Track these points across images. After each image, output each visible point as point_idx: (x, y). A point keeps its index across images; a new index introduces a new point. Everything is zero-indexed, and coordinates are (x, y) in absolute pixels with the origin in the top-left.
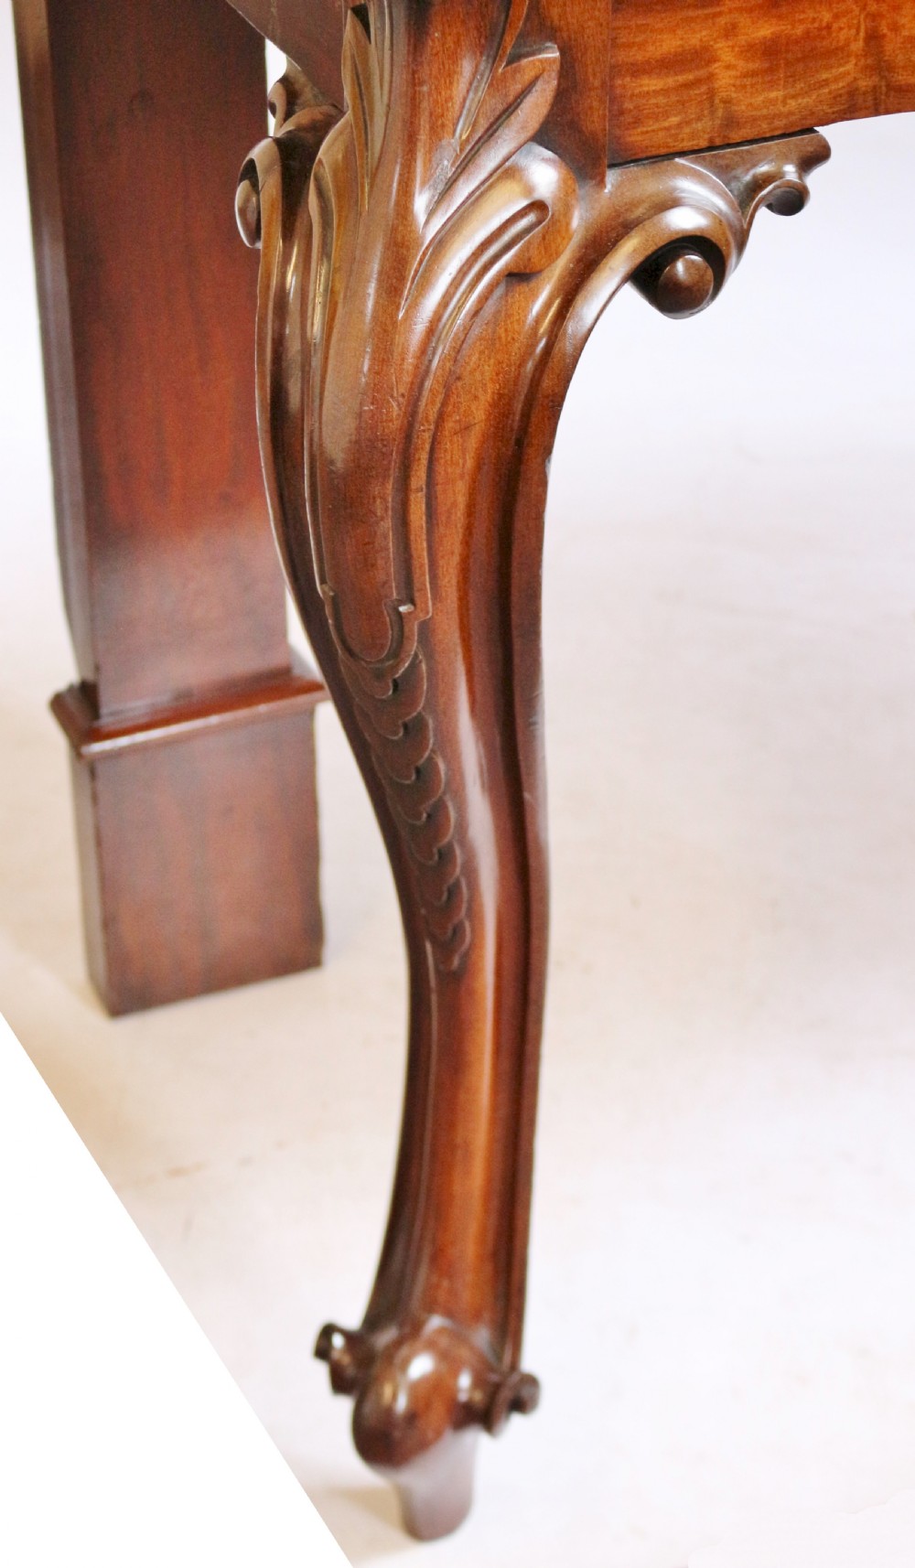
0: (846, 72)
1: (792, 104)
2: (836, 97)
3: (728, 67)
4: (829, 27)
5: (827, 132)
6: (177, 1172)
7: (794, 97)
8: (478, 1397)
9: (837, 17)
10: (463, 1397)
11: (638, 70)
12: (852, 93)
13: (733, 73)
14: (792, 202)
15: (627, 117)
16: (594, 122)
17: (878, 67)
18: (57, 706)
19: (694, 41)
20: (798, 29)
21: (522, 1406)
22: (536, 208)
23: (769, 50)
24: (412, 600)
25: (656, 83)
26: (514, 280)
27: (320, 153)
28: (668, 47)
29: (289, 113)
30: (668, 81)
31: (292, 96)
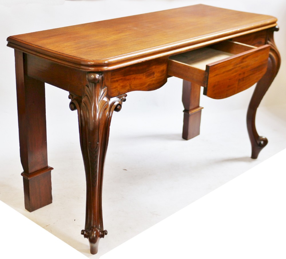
0: (128, 88)
2: (127, 90)
3: (119, 88)
5: (127, 94)
6: (47, 226)
7: (124, 90)
8: (102, 234)
9: (127, 83)
10: (100, 234)
11: (112, 89)
14: (125, 100)
15: (112, 93)
16: (109, 94)
17: (130, 87)
18: (22, 174)
19: (116, 86)
20: (124, 84)
21: (106, 234)
22: (107, 102)
23: (122, 86)
24: (98, 142)
25: (113, 90)
26: (106, 109)
27: (83, 100)
28: (114, 87)
29: (73, 98)
30: (114, 90)
31: (72, 96)
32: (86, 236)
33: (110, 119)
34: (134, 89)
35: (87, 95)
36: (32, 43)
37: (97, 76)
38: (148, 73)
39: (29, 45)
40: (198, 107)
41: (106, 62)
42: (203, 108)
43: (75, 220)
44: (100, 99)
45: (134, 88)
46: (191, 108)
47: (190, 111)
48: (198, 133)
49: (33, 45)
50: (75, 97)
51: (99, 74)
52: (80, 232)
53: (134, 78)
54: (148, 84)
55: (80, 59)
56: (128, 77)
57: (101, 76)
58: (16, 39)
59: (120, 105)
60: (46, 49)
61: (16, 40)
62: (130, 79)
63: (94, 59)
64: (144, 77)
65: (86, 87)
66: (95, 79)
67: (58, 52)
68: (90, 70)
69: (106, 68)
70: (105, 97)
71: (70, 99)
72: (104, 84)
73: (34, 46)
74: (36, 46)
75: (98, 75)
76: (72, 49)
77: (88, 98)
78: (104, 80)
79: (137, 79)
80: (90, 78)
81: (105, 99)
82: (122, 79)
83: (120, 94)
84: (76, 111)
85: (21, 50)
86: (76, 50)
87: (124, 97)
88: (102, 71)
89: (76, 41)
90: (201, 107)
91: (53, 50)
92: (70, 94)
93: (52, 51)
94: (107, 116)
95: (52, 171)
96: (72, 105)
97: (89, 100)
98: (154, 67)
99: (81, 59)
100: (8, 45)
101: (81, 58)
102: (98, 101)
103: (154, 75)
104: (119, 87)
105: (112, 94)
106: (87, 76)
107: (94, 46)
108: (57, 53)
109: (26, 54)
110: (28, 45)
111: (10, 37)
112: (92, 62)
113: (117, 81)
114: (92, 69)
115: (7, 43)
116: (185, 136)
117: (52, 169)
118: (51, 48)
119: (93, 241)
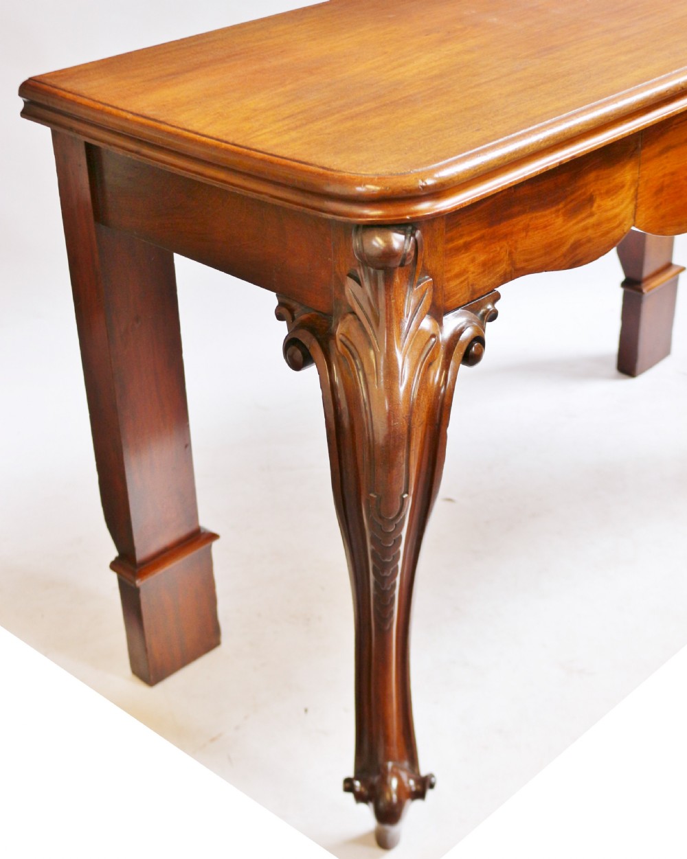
0: (503, 267)
1: (490, 281)
2: (501, 276)
3: (473, 273)
4: (499, 253)
5: (499, 289)
6: (213, 740)
7: (490, 279)
8: (419, 787)
9: (501, 248)
10: (414, 789)
11: (449, 280)
12: (505, 274)
13: (474, 275)
14: (493, 316)
15: (447, 297)
16: (440, 302)
17: (513, 263)
18: (114, 566)
19: (464, 266)
20: (492, 254)
21: (432, 786)
22: (433, 336)
23: (484, 264)
24: (407, 492)
25: (453, 284)
26: (430, 364)
27: (340, 330)
28: (457, 270)
29: (293, 319)
30: (458, 281)
31: (291, 311)
32: (360, 798)
33: (446, 400)
34: (523, 269)
35: (353, 313)
36: (121, 104)
37: (398, 240)
38: (572, 200)
39: (109, 114)
40: (669, 266)
41: (430, 182)
42: (683, 269)
43: (306, 710)
44: (409, 326)
45: (523, 265)
46: (647, 272)
47: (643, 285)
48: (666, 352)
49: (124, 114)
50: (303, 317)
51: (405, 234)
52: (340, 785)
53: (526, 229)
54: (572, 241)
55: (321, 171)
56: (503, 228)
57: (412, 239)
58: (56, 90)
59: (479, 340)
60: (179, 131)
61: (54, 95)
62: (512, 233)
63: (382, 170)
64: (560, 221)
65: (348, 278)
66: (388, 254)
67: (226, 142)
68: (368, 216)
69: (426, 208)
70: (427, 316)
71: (285, 322)
72: (420, 266)
73: (130, 116)
74: (137, 115)
75: (402, 237)
76: (280, 124)
77: (362, 326)
78: (422, 250)
79: (536, 228)
80: (368, 250)
81: (427, 324)
82: (482, 238)
83: (475, 297)
84: (311, 374)
85: (78, 132)
86: (297, 127)
87: (489, 307)
88: (418, 218)
89: (289, 87)
90: (677, 266)
91: (205, 132)
92: (281, 304)
93: (204, 139)
94: (439, 388)
95: (216, 546)
96: (293, 348)
97: (365, 332)
98: (592, 176)
99: (329, 172)
100: (25, 113)
101: (328, 169)
102: (403, 336)
103: (592, 206)
104: (472, 268)
105: (449, 298)
106: (356, 243)
107: (362, 108)
108: (224, 145)
109: (98, 148)
110: (102, 112)
111: (31, 83)
112: (373, 184)
113: (467, 247)
114: (373, 213)
115: (20, 103)
116: (627, 364)
117: (213, 536)
118: (196, 126)
119: (388, 815)
